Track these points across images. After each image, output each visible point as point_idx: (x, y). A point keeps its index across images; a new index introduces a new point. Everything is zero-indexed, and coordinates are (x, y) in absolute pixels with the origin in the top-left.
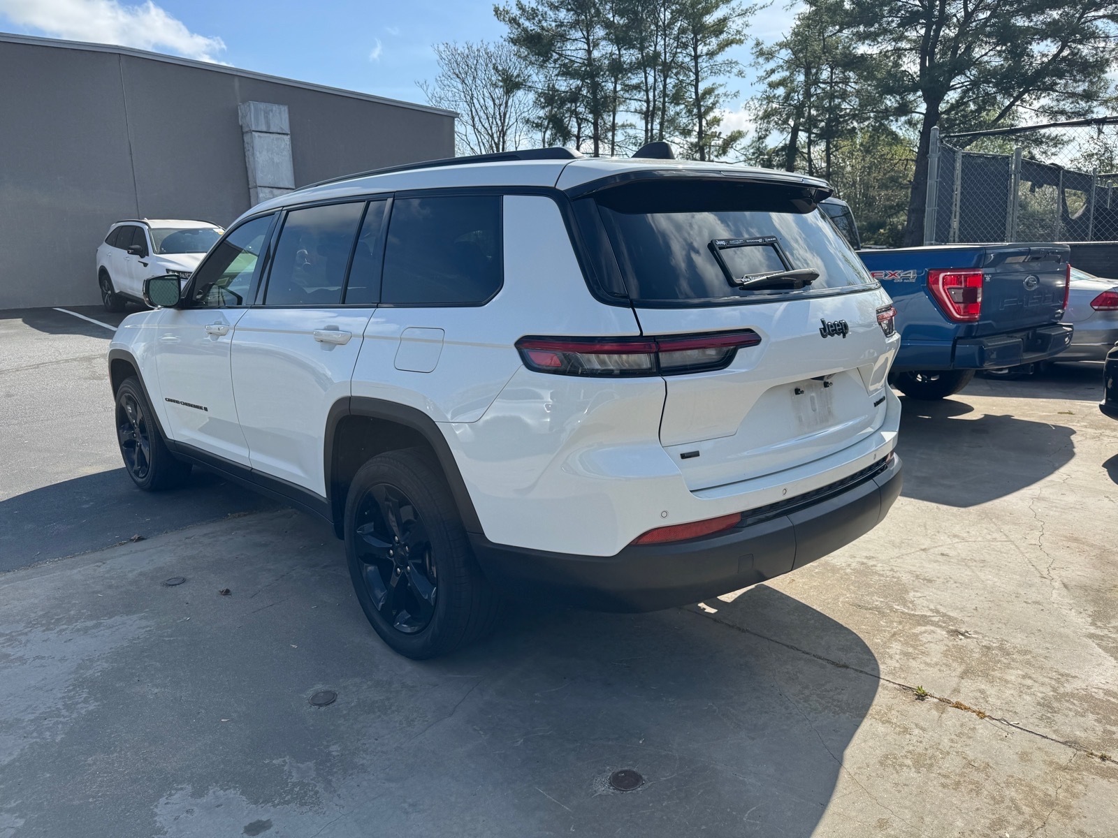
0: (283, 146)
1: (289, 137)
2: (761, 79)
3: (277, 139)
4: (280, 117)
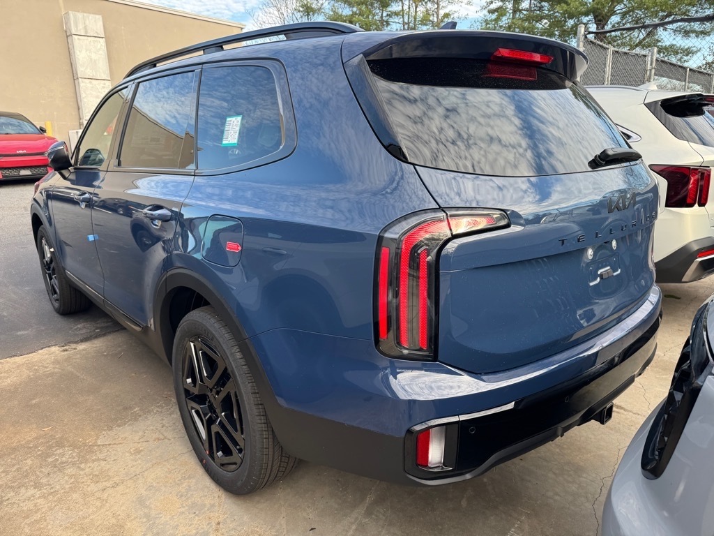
0: (99, 47)
1: (104, 39)
2: (483, 8)
3: (94, 41)
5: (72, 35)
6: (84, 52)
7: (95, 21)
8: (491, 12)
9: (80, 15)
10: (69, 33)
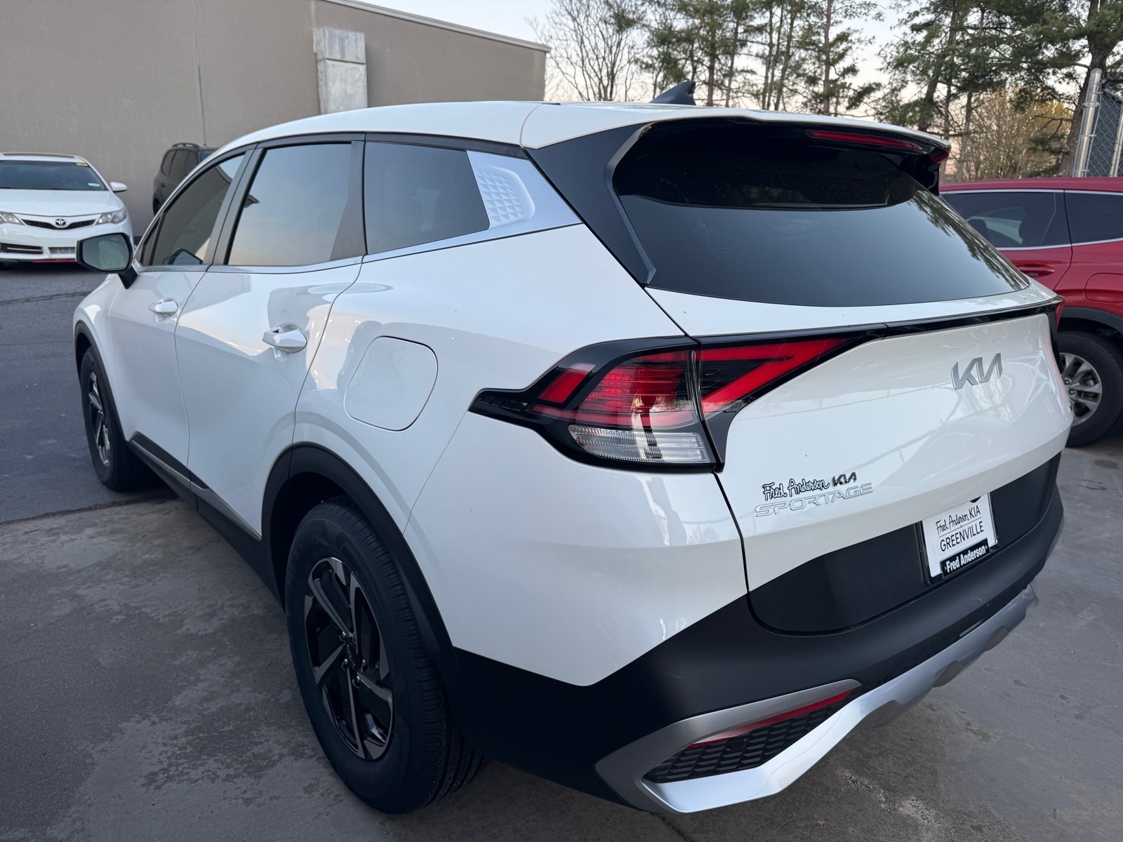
0: (357, 77)
1: (364, 66)
2: (902, 22)
3: (351, 69)
4: (356, 45)
5: (325, 59)
6: (338, 83)
7: (356, 40)
8: (917, 28)
9: (338, 32)
10: (319, 57)
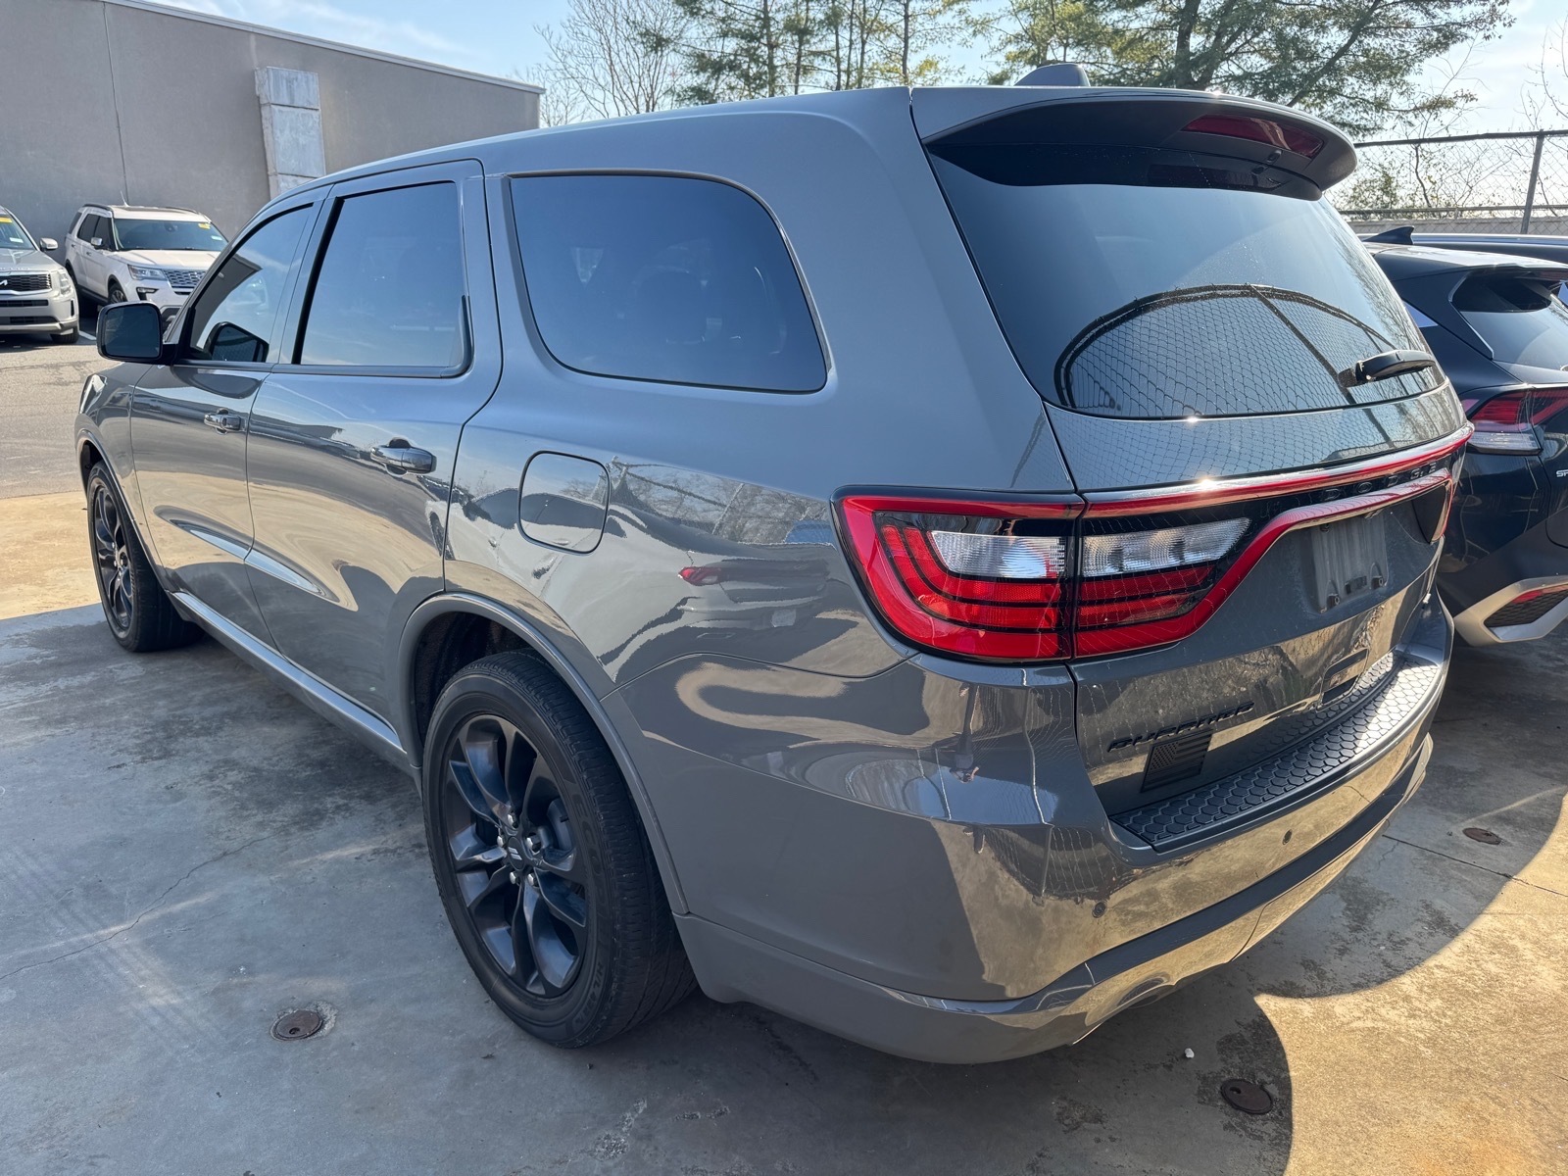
0: (310, 124)
1: (319, 113)
3: (304, 115)
4: (308, 86)
5: (270, 104)
6: (287, 132)
7: (307, 82)
9: (285, 73)
10: (263, 101)
